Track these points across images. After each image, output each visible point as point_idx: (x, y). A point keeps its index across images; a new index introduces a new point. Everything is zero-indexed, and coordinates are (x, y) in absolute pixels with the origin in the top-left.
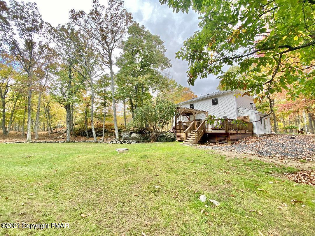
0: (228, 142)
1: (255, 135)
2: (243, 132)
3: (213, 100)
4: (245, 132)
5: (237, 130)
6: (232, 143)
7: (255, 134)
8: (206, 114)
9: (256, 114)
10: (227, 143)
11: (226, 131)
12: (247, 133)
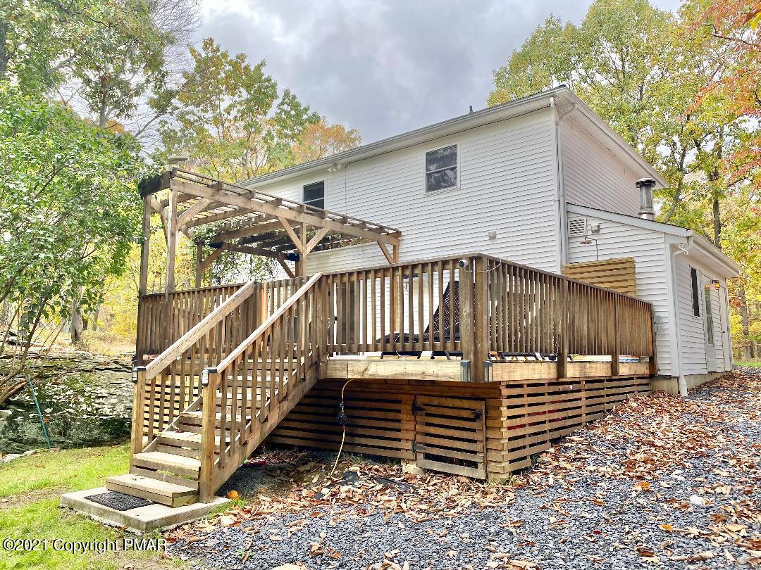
0: (486, 463)
1: (664, 385)
2: (598, 365)
3: (431, 158)
4: (614, 366)
5: (561, 356)
6: (517, 466)
7: (669, 378)
8: (390, 249)
9: (674, 248)
10: (479, 473)
11: (467, 366)
12: (624, 371)
